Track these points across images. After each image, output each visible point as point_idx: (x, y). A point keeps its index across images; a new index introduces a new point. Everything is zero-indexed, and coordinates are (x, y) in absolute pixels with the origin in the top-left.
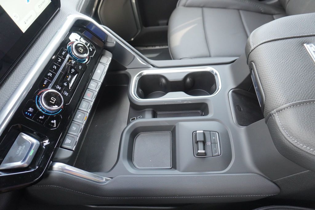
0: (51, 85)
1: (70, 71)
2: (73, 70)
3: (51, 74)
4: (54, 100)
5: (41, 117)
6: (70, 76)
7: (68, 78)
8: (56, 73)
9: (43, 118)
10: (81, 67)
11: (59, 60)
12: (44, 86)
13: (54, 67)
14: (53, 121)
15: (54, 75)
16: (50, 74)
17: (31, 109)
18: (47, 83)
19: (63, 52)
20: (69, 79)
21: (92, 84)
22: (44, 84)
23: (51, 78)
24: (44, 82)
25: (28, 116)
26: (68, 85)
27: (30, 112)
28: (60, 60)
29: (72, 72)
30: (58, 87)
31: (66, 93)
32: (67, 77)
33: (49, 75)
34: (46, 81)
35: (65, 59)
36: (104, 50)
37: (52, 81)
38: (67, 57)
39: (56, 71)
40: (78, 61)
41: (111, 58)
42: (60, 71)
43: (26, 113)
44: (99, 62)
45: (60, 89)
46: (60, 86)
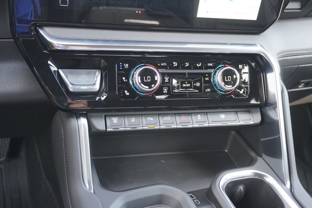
0: (164, 71)
1: (195, 82)
2: (198, 84)
3: (176, 65)
4: (149, 80)
5: (124, 78)
6: (189, 85)
7: (186, 84)
8: (182, 69)
9: (124, 81)
10: (208, 90)
11: (199, 64)
12: (159, 65)
13: (186, 63)
14: (128, 92)
15: (177, 68)
18: (164, 66)
19: (211, 63)
20: (184, 85)
21: (199, 116)
22: (160, 64)
23: (172, 67)
24: (163, 63)
25: (119, 67)
26: (177, 88)
27: (123, 66)
28: (200, 65)
29: (195, 84)
30: (167, 79)
31: (165, 90)
33: (174, 64)
34: (165, 64)
35: (205, 69)
36: (259, 110)
37: (169, 69)
38: (209, 71)
39: (184, 68)
40: (215, 84)
41: (253, 123)
42: (187, 71)
43: (121, 64)
44: (237, 112)
45: (166, 81)
46: (169, 80)
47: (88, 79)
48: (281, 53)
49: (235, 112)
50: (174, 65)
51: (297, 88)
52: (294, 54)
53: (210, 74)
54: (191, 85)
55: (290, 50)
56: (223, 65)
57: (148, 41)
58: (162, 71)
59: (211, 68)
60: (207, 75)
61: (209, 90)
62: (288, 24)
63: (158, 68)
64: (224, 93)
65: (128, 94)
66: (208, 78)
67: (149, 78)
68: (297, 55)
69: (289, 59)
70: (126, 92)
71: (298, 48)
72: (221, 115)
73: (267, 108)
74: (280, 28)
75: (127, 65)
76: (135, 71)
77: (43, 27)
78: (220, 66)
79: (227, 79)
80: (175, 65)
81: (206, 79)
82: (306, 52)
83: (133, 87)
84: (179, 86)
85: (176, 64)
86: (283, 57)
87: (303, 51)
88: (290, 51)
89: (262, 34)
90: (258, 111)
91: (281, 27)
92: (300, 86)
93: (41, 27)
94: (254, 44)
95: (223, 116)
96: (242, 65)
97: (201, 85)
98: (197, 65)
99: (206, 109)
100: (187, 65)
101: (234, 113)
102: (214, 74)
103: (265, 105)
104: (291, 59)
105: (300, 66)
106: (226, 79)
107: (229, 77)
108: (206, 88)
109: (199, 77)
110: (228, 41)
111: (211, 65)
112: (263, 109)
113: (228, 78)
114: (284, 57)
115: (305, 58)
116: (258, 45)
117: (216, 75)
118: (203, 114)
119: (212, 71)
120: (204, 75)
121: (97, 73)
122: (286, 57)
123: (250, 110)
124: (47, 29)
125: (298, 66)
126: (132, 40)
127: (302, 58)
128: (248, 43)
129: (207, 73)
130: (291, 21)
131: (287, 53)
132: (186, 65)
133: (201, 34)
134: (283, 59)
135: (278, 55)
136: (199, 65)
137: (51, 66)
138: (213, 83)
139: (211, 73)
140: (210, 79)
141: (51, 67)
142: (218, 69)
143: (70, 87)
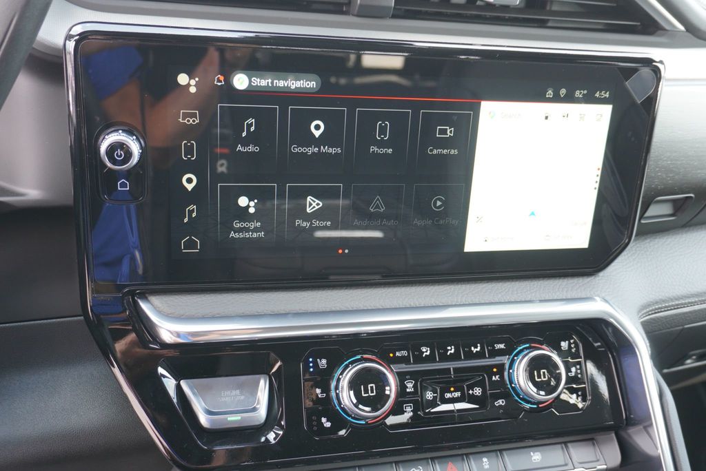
0: (403, 368)
1: (471, 387)
2: (478, 391)
3: (428, 353)
4: (372, 392)
6: (457, 394)
7: (451, 392)
8: (441, 360)
9: (320, 396)
10: (501, 403)
11: (476, 347)
12: (391, 355)
13: (449, 348)
14: (328, 421)
15: (430, 359)
16: (426, 351)
17: (323, 363)
18: (403, 357)
19: (501, 343)
20: (448, 395)
21: (485, 460)
22: (394, 354)
23: (419, 359)
24: (400, 350)
25: (306, 367)
26: (433, 403)
27: (316, 365)
28: (478, 349)
29: (471, 392)
30: (410, 386)
31: (409, 409)
32: (452, 389)
33: (424, 350)
34: (404, 353)
35: (489, 357)
36: (613, 435)
37: (414, 364)
38: (498, 360)
39: (445, 358)
40: (513, 388)
41: (605, 467)
42: (451, 365)
43: (311, 360)
44: (565, 443)
45: (408, 390)
46: (415, 386)
47: (242, 397)
48: (644, 307)
49: (563, 445)
50: (424, 352)
51: (683, 364)
52: (672, 306)
53: (501, 367)
54: (463, 394)
55: (663, 298)
56: (528, 345)
57: (365, 308)
58: (399, 369)
59: (501, 353)
60: (495, 370)
61: (503, 402)
62: (651, 245)
63: (389, 362)
64: (535, 406)
65: (328, 425)
66: (497, 376)
67: (372, 387)
68: (678, 308)
69: (662, 317)
70: (324, 420)
71: (678, 294)
72: (532, 453)
73: (631, 431)
74: (636, 255)
75: (324, 361)
76: (341, 374)
77: (147, 295)
78: (521, 348)
79: (539, 377)
80: (425, 354)
81: (494, 378)
82: (697, 300)
83: (338, 408)
84: (436, 396)
85: (426, 352)
86: (649, 315)
87: (689, 297)
88: (664, 301)
89: (601, 274)
90: (612, 440)
91: (638, 252)
92: (689, 361)
93: (144, 296)
94: (588, 296)
95: (538, 457)
96: (567, 342)
97: (484, 391)
98: (473, 348)
99: (498, 444)
100: (451, 350)
101: (559, 446)
102: (511, 367)
103: (626, 424)
104: (667, 316)
105: (686, 326)
106: (536, 378)
107: (542, 371)
108: (497, 397)
109: (479, 376)
110: (533, 295)
111: (502, 346)
112: (623, 433)
113: (542, 373)
114: (652, 314)
115: (695, 311)
116: (596, 298)
117: (516, 369)
118: (494, 454)
119: (505, 360)
120: (488, 370)
121: (262, 382)
122: (656, 313)
123: (596, 437)
124: (155, 300)
125: (681, 327)
126: (334, 309)
127: (690, 312)
128: (576, 297)
129: (494, 366)
130: (656, 238)
131: (657, 307)
132: (449, 352)
133: (477, 285)
134: (651, 319)
135: (639, 311)
136: (476, 350)
137: (164, 376)
138: (509, 386)
139: (503, 365)
140: (502, 377)
141: (164, 380)
142: (517, 355)
143: (204, 420)
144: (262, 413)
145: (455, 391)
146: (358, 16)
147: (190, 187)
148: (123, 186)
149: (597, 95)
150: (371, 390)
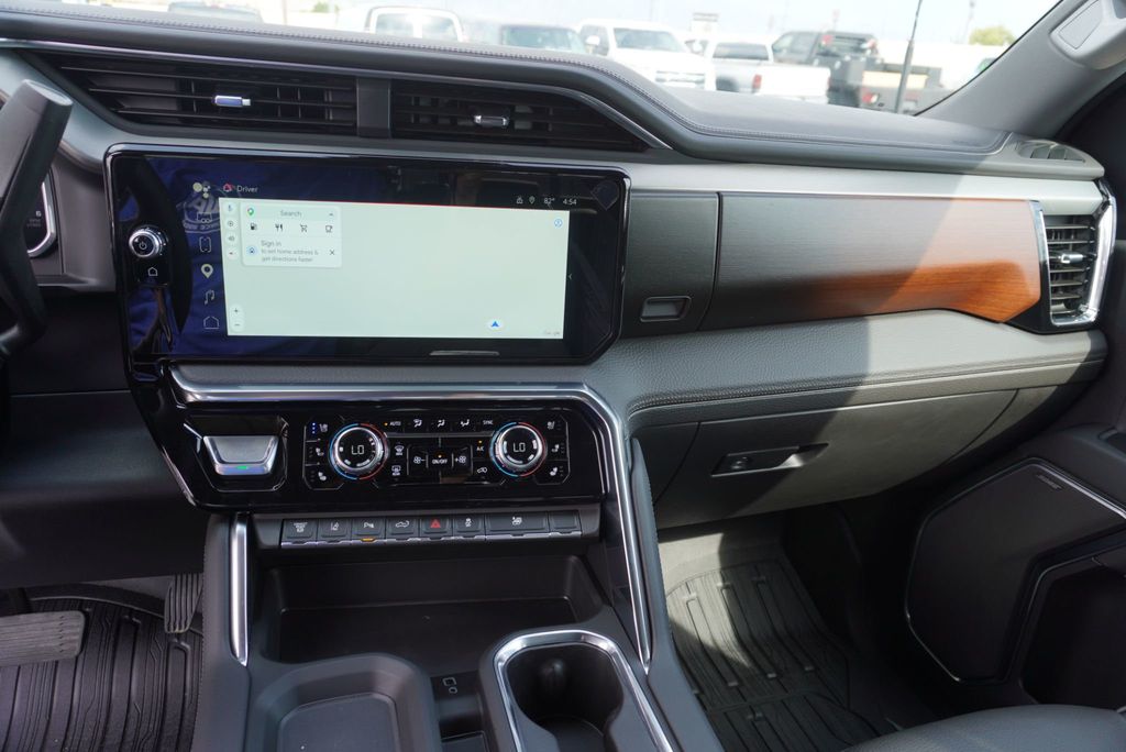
0: (395, 435)
1: (457, 455)
3: (420, 425)
5: (318, 450)
7: (439, 459)
8: (431, 431)
9: (319, 454)
10: (483, 471)
11: (466, 422)
12: (386, 424)
13: (440, 421)
14: (324, 476)
15: (421, 429)
17: (325, 427)
18: (397, 426)
19: (490, 419)
20: (436, 462)
21: (468, 520)
22: (389, 423)
23: (412, 429)
24: (394, 420)
25: (310, 430)
27: (318, 428)
28: (467, 424)
29: (457, 460)
30: (399, 451)
31: (396, 470)
32: (440, 456)
34: (398, 423)
35: (477, 431)
36: (599, 509)
37: (405, 432)
38: (483, 434)
39: (436, 429)
40: (496, 459)
41: (580, 533)
42: (440, 436)
43: (313, 424)
44: (548, 513)
45: (397, 454)
46: (404, 451)
49: (546, 514)
51: (730, 470)
53: (486, 440)
54: (451, 461)
56: (515, 423)
58: (388, 435)
59: (488, 428)
60: (480, 442)
61: (485, 470)
63: (381, 428)
64: (517, 476)
65: (324, 478)
66: (482, 448)
70: (320, 474)
75: (325, 426)
76: (336, 438)
78: (508, 425)
79: (517, 448)
80: (417, 425)
81: (478, 449)
84: (425, 462)
89: (594, 364)
90: (594, 512)
92: (736, 467)
93: (176, 366)
95: (519, 522)
96: (554, 422)
97: (469, 460)
98: (462, 423)
100: (442, 423)
105: (703, 423)
106: (514, 449)
107: (520, 444)
108: (478, 466)
109: (465, 446)
111: (490, 422)
112: (607, 508)
119: (491, 434)
120: (475, 442)
121: (271, 442)
123: (578, 509)
124: (184, 369)
125: (697, 424)
129: (480, 439)
131: (658, 398)
132: (440, 424)
135: (635, 401)
136: (465, 424)
138: (491, 455)
139: (490, 438)
140: (487, 448)
143: (219, 468)
144: (270, 464)
145: (442, 458)
146: (361, 136)
147: (208, 275)
148: (154, 273)
149: (565, 202)
150: (361, 450)
